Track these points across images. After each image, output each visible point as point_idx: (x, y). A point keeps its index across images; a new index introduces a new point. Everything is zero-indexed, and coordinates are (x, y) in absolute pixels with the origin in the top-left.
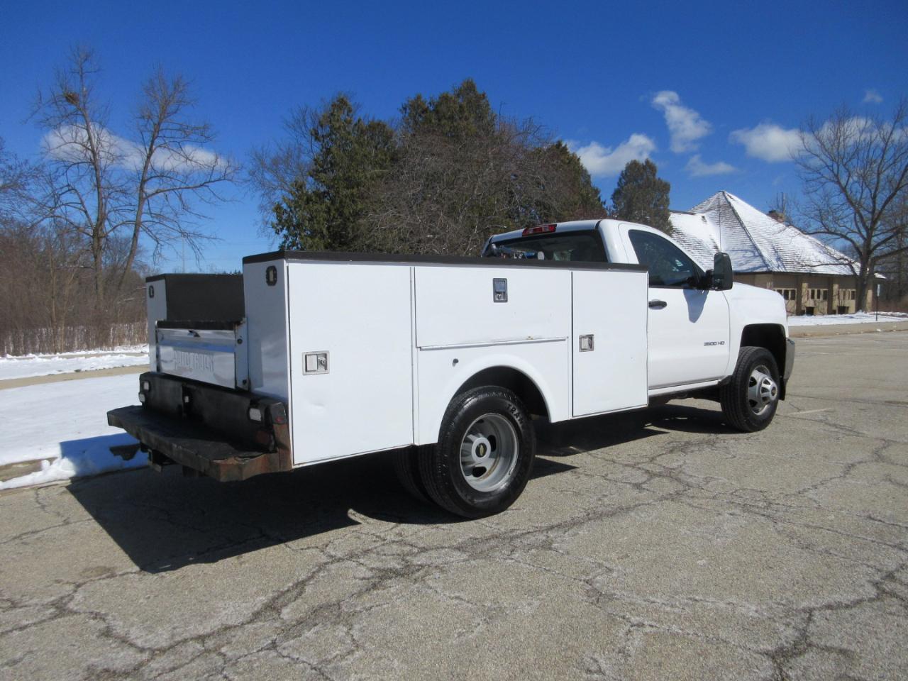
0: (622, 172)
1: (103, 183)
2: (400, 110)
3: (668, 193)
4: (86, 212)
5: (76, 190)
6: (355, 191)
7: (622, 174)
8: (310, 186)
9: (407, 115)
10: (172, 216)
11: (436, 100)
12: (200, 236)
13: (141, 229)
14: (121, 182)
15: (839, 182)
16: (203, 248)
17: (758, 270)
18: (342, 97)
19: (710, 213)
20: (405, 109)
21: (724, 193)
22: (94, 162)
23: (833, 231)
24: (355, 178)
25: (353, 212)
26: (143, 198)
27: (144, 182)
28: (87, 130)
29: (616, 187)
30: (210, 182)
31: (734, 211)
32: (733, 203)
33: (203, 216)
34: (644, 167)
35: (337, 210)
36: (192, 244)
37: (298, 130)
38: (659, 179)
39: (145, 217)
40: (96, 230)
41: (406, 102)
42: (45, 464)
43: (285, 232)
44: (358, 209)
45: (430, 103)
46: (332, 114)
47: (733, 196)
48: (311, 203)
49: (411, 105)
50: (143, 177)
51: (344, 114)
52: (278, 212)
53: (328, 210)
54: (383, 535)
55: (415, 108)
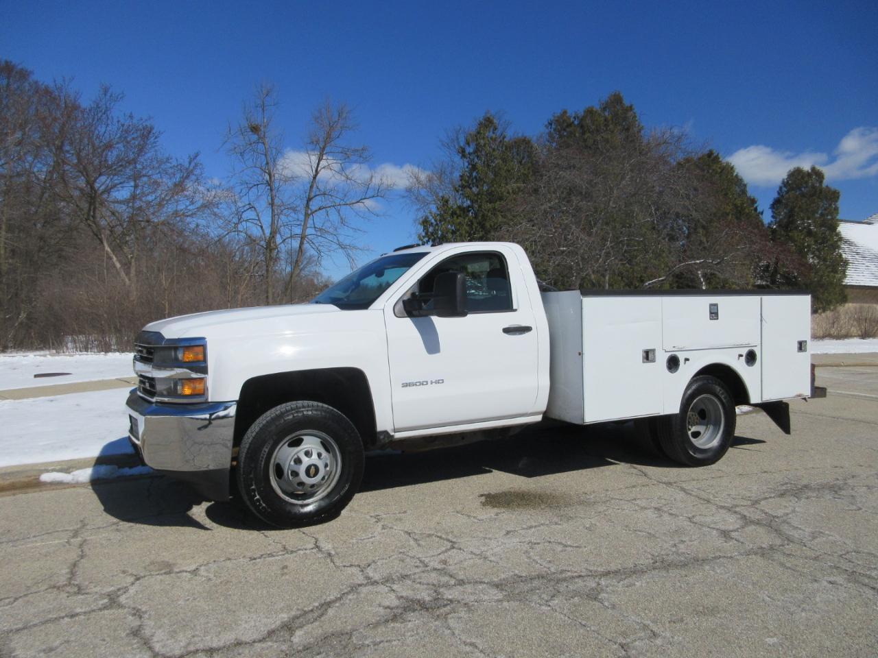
0: (783, 180)
1: (277, 201)
2: (546, 126)
3: (837, 201)
4: (262, 227)
5: (255, 209)
6: (497, 205)
7: (783, 182)
8: (457, 201)
9: (552, 130)
10: (331, 230)
11: (581, 113)
12: (355, 248)
13: (305, 242)
14: (291, 200)
16: (357, 258)
18: (488, 115)
20: (550, 124)
22: (270, 183)
24: (497, 192)
25: (494, 225)
27: (309, 200)
28: (265, 155)
29: (776, 196)
30: (365, 198)
33: (359, 230)
34: (809, 175)
35: (479, 223)
36: (348, 255)
38: (827, 186)
39: (309, 231)
40: (268, 244)
41: (552, 118)
44: (499, 222)
45: (575, 118)
46: (478, 133)
48: (455, 217)
49: (557, 121)
50: (309, 195)
51: (489, 132)
52: (424, 225)
53: (471, 223)
54: (426, 561)
55: (560, 122)
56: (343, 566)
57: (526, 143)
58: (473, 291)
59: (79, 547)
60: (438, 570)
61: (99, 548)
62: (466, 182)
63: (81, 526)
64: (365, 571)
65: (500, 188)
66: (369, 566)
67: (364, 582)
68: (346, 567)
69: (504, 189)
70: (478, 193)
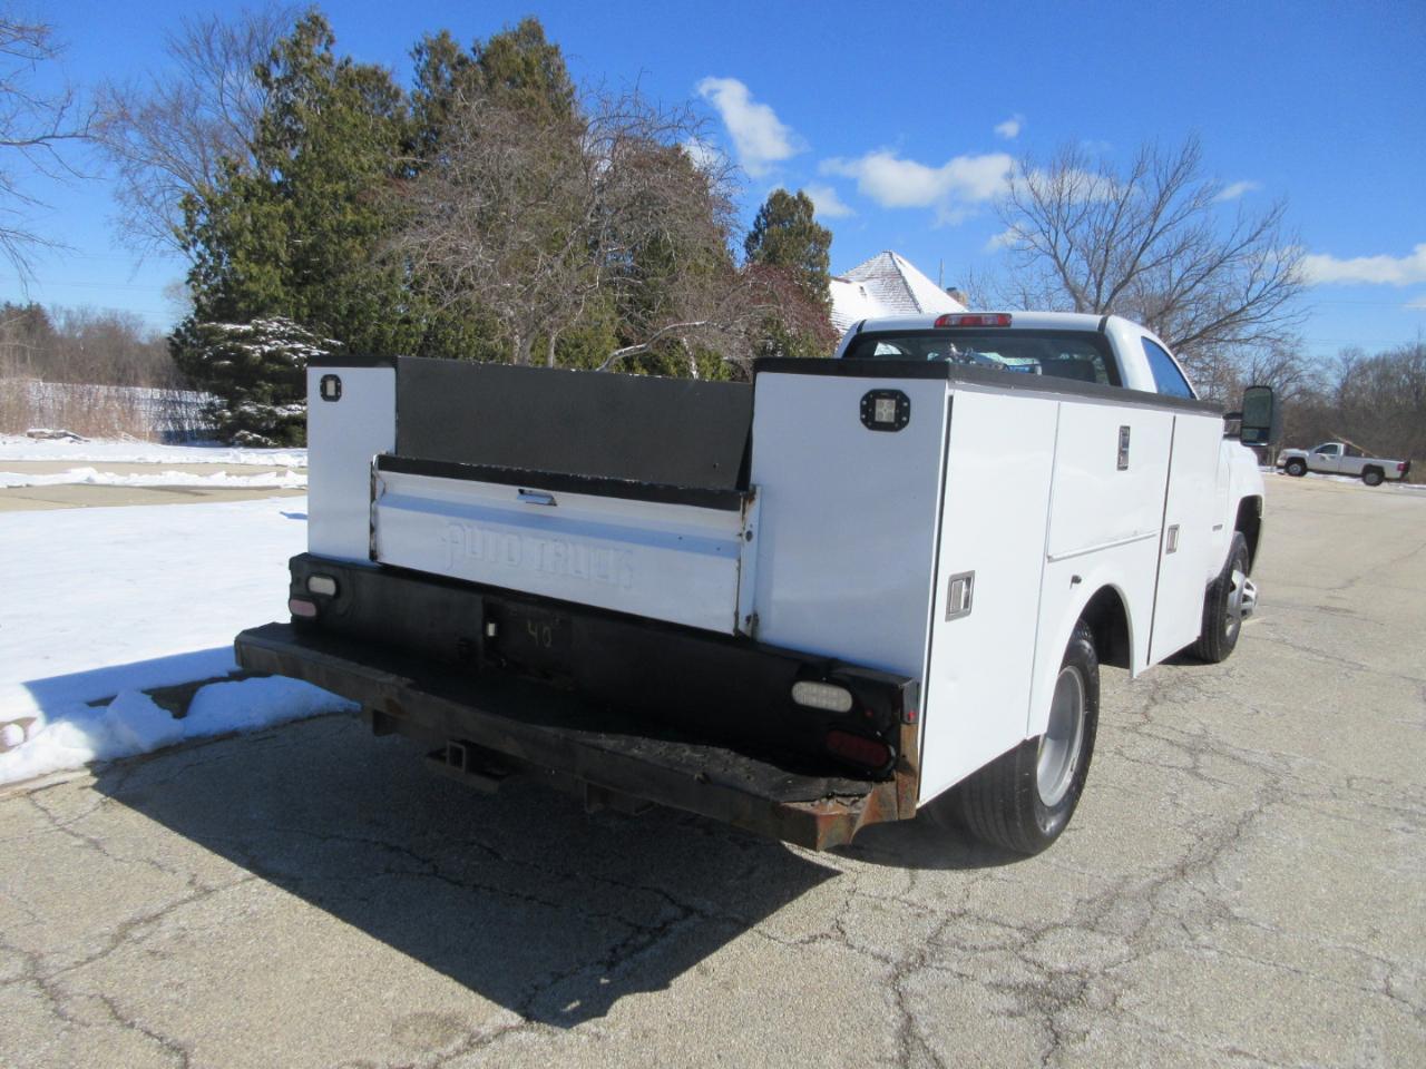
0: (762, 206)
2: (411, 54)
3: (828, 247)
6: (341, 187)
7: (762, 211)
8: (251, 169)
9: (422, 64)
11: (485, 44)
12: (31, 238)
15: (1055, 257)
16: (33, 260)
18: (316, 13)
19: (870, 282)
20: (419, 52)
21: (891, 255)
24: (339, 164)
25: (338, 225)
29: (752, 228)
30: (53, 136)
31: (905, 283)
32: (904, 273)
33: (37, 202)
34: (795, 203)
35: (305, 218)
36: (13, 251)
37: (196, 59)
38: (817, 224)
41: (423, 41)
42: (14, 733)
43: (200, 247)
44: (348, 221)
45: (474, 50)
46: (297, 43)
47: (903, 261)
48: (255, 200)
49: (432, 48)
51: (320, 45)
52: (187, 210)
53: (289, 217)
54: (915, 900)
55: (437, 53)
56: (802, 942)
57: (379, 80)
58: (300, 346)
59: (122, 1026)
60: (961, 915)
61: (187, 1016)
62: (273, 135)
63: (25, 963)
64: (856, 945)
65: (343, 156)
66: (843, 932)
67: (889, 968)
68: (808, 943)
69: (352, 161)
70: (300, 160)
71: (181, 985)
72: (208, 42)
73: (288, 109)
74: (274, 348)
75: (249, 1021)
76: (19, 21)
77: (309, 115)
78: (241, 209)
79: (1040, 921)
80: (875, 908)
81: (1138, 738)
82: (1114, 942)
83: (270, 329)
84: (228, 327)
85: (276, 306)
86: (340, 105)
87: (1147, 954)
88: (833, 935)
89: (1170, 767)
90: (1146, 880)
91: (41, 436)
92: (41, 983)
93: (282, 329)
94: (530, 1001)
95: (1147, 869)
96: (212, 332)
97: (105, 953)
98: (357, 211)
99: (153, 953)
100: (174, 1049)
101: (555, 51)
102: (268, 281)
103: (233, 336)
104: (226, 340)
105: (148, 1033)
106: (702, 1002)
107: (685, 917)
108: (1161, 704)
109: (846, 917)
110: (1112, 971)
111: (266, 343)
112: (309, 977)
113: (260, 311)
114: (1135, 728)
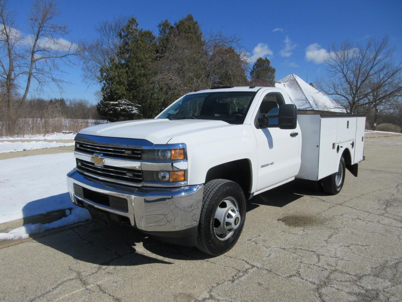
0: (255, 62)
1: (12, 52)
2: (158, 26)
3: (274, 73)
4: (3, 66)
6: (140, 64)
7: (255, 64)
8: (117, 60)
9: (161, 29)
10: (48, 71)
11: (178, 22)
12: (63, 81)
13: (32, 76)
15: (343, 73)
17: (308, 109)
18: (133, 17)
19: (287, 83)
20: (160, 26)
21: (293, 74)
22: (7, 41)
23: (340, 94)
24: (140, 57)
25: (140, 74)
26: (33, 61)
27: (33, 53)
28: (3, 24)
29: (252, 69)
30: (68, 55)
31: (297, 83)
32: (297, 79)
33: (64, 72)
34: (264, 61)
35: (131, 72)
36: (58, 85)
37: (102, 32)
38: (271, 67)
39: (34, 71)
40: (9, 76)
41: (161, 23)
42: (68, 212)
43: (104, 81)
44: (142, 73)
45: (175, 24)
46: (129, 26)
47: (297, 76)
48: (118, 68)
49: (163, 25)
50: (33, 50)
51: (134, 26)
52: (101, 72)
53: (127, 72)
54: (320, 266)
55: (165, 26)
56: (288, 277)
57: (150, 34)
58: (130, 107)
59: (103, 293)
60: (335, 271)
61: (119, 291)
62: (123, 50)
63: (76, 274)
64: (304, 278)
65: (141, 55)
66: (300, 274)
67: (315, 286)
68: (290, 277)
69: (143, 56)
70: (130, 57)
71: (116, 282)
72: (105, 27)
73: (126, 44)
74: (123, 108)
75: (136, 293)
76: (59, 25)
77: (131, 45)
78: (115, 71)
79: (360, 274)
80: (309, 267)
81: (383, 217)
82: (385, 281)
83: (122, 103)
84: (112, 102)
85: (124, 96)
86: (140, 42)
87: (397, 285)
88: (297, 275)
89: (395, 227)
90: (393, 262)
91: (66, 133)
92: (81, 280)
93: (125, 102)
94: (211, 291)
95: (393, 258)
96: (108, 104)
97: (96, 272)
98: (144, 70)
99: (108, 273)
100: (117, 300)
101: (196, 23)
102: (122, 90)
103: (113, 105)
104: (111, 106)
105: (110, 295)
106: (261, 294)
107: (252, 268)
108: (390, 207)
109: (300, 270)
110: (386, 290)
111: (121, 106)
112: (150, 281)
113: (119, 98)
114: (383, 215)
